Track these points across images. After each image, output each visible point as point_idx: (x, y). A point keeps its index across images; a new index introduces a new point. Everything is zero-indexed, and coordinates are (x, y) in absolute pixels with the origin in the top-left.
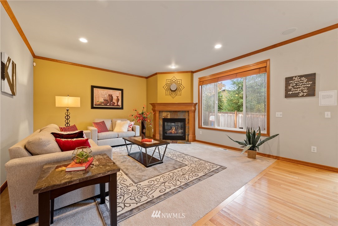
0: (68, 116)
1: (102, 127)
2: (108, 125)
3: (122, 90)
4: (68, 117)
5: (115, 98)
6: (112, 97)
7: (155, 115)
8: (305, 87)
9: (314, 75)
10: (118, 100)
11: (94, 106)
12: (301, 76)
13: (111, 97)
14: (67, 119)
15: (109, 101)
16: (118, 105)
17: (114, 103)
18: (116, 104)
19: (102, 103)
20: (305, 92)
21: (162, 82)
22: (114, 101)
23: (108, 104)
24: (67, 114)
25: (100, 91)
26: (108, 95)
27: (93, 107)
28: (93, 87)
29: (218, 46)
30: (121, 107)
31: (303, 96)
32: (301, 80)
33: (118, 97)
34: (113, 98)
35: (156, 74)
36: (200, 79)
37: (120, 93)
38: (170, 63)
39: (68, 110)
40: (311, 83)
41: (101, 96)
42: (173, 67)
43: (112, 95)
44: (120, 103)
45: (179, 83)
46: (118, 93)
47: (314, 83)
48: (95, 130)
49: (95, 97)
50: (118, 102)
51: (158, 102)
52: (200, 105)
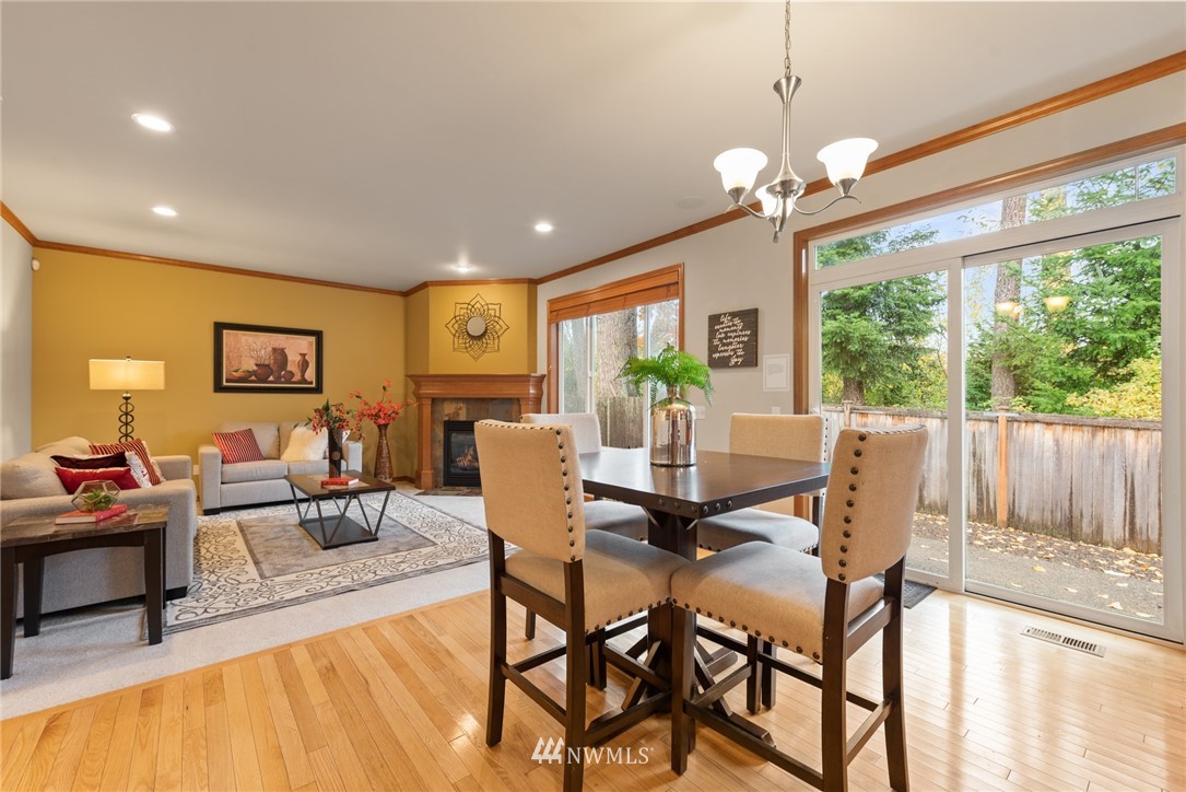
0: (127, 414)
1: (243, 446)
2: (265, 439)
3: (318, 335)
4: (127, 418)
5: (293, 358)
6: (285, 357)
7: (420, 407)
8: (739, 343)
9: (756, 311)
10: (304, 365)
11: (225, 384)
12: (733, 315)
13: (280, 354)
14: (127, 424)
15: (275, 368)
16: (304, 381)
17: (292, 374)
18: (297, 377)
19: (251, 373)
20: (741, 356)
21: (444, 311)
22: (289, 368)
23: (271, 378)
24: (124, 408)
25: (244, 338)
26: (270, 349)
27: (219, 388)
28: (220, 327)
29: (544, 227)
30: (314, 385)
31: (736, 365)
32: (733, 325)
33: (304, 355)
34: (289, 358)
35: (425, 285)
36: (552, 302)
37: (311, 343)
38: (453, 258)
39: (127, 398)
40: (749, 333)
41: (247, 352)
42: (463, 267)
43: (282, 350)
44: (310, 374)
45: (492, 312)
46: (306, 344)
47: (755, 334)
48: (215, 456)
49: (228, 358)
50: (303, 371)
51: (431, 372)
52: (553, 381)
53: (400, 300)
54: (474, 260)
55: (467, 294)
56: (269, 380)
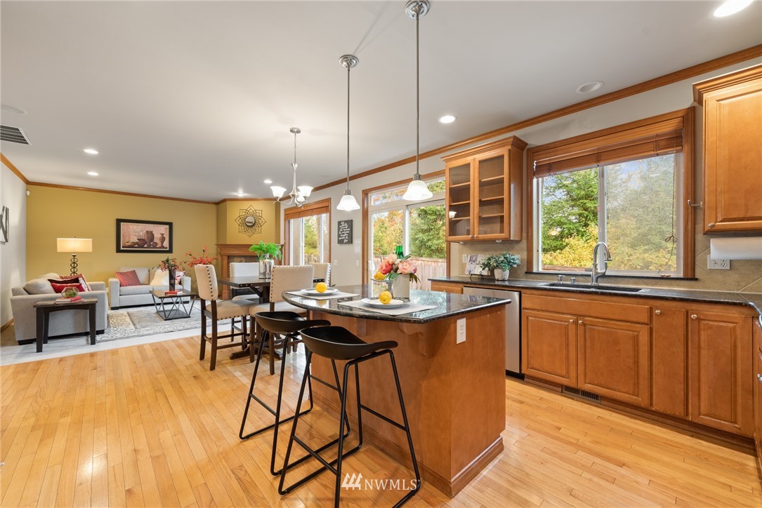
0: (74, 263)
1: (130, 278)
2: (142, 275)
3: (170, 224)
4: (74, 265)
5: (157, 236)
6: (153, 235)
7: (222, 259)
8: (347, 233)
9: (352, 221)
10: (163, 239)
11: (122, 248)
12: (345, 222)
13: (151, 235)
14: (74, 268)
15: (147, 241)
16: (163, 247)
17: (156, 244)
18: (159, 245)
19: (135, 243)
20: (347, 239)
21: (234, 214)
22: (155, 241)
23: (146, 246)
24: (73, 260)
25: (131, 226)
26: (145, 232)
27: (119, 250)
28: (119, 221)
30: (168, 249)
31: (346, 243)
32: (345, 226)
33: (163, 234)
34: (155, 236)
35: (224, 201)
36: (286, 210)
37: (166, 229)
38: (236, 190)
39: (74, 256)
40: (350, 229)
41: (133, 233)
42: (241, 194)
43: (152, 232)
44: (166, 244)
45: (258, 214)
46: (164, 229)
47: (352, 230)
48: (116, 283)
49: (123, 236)
50: (162, 243)
51: (228, 243)
52: (287, 247)
53: (214, 206)
54: (245, 191)
55: (246, 205)
56: (144, 246)
